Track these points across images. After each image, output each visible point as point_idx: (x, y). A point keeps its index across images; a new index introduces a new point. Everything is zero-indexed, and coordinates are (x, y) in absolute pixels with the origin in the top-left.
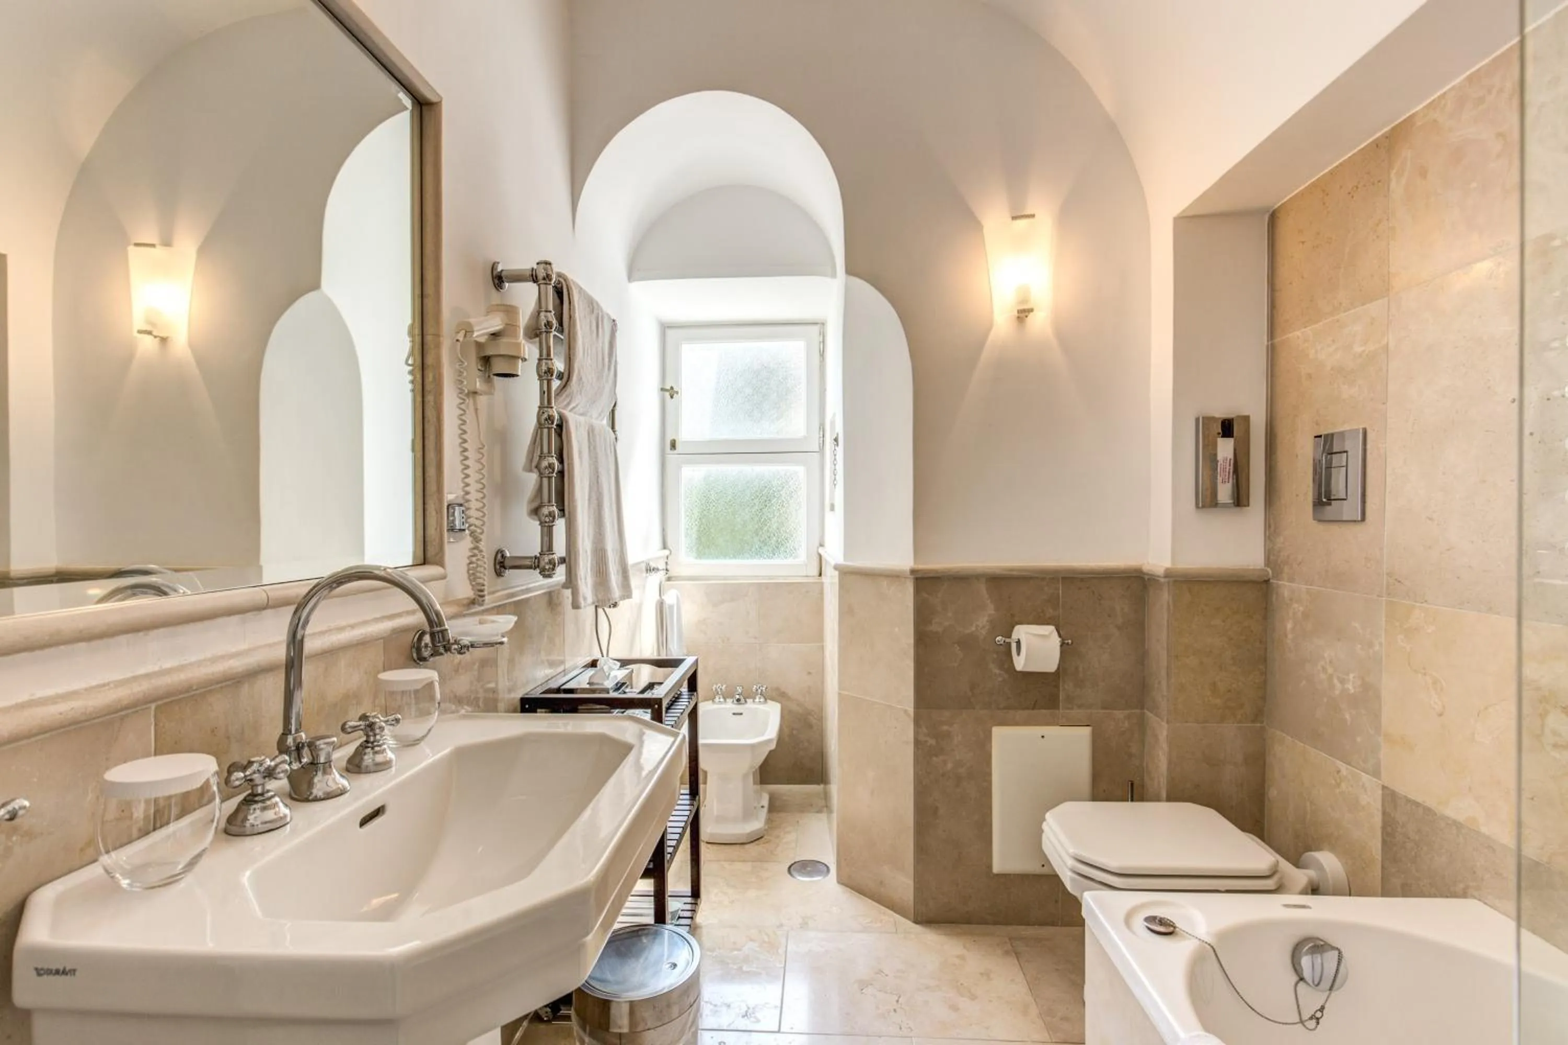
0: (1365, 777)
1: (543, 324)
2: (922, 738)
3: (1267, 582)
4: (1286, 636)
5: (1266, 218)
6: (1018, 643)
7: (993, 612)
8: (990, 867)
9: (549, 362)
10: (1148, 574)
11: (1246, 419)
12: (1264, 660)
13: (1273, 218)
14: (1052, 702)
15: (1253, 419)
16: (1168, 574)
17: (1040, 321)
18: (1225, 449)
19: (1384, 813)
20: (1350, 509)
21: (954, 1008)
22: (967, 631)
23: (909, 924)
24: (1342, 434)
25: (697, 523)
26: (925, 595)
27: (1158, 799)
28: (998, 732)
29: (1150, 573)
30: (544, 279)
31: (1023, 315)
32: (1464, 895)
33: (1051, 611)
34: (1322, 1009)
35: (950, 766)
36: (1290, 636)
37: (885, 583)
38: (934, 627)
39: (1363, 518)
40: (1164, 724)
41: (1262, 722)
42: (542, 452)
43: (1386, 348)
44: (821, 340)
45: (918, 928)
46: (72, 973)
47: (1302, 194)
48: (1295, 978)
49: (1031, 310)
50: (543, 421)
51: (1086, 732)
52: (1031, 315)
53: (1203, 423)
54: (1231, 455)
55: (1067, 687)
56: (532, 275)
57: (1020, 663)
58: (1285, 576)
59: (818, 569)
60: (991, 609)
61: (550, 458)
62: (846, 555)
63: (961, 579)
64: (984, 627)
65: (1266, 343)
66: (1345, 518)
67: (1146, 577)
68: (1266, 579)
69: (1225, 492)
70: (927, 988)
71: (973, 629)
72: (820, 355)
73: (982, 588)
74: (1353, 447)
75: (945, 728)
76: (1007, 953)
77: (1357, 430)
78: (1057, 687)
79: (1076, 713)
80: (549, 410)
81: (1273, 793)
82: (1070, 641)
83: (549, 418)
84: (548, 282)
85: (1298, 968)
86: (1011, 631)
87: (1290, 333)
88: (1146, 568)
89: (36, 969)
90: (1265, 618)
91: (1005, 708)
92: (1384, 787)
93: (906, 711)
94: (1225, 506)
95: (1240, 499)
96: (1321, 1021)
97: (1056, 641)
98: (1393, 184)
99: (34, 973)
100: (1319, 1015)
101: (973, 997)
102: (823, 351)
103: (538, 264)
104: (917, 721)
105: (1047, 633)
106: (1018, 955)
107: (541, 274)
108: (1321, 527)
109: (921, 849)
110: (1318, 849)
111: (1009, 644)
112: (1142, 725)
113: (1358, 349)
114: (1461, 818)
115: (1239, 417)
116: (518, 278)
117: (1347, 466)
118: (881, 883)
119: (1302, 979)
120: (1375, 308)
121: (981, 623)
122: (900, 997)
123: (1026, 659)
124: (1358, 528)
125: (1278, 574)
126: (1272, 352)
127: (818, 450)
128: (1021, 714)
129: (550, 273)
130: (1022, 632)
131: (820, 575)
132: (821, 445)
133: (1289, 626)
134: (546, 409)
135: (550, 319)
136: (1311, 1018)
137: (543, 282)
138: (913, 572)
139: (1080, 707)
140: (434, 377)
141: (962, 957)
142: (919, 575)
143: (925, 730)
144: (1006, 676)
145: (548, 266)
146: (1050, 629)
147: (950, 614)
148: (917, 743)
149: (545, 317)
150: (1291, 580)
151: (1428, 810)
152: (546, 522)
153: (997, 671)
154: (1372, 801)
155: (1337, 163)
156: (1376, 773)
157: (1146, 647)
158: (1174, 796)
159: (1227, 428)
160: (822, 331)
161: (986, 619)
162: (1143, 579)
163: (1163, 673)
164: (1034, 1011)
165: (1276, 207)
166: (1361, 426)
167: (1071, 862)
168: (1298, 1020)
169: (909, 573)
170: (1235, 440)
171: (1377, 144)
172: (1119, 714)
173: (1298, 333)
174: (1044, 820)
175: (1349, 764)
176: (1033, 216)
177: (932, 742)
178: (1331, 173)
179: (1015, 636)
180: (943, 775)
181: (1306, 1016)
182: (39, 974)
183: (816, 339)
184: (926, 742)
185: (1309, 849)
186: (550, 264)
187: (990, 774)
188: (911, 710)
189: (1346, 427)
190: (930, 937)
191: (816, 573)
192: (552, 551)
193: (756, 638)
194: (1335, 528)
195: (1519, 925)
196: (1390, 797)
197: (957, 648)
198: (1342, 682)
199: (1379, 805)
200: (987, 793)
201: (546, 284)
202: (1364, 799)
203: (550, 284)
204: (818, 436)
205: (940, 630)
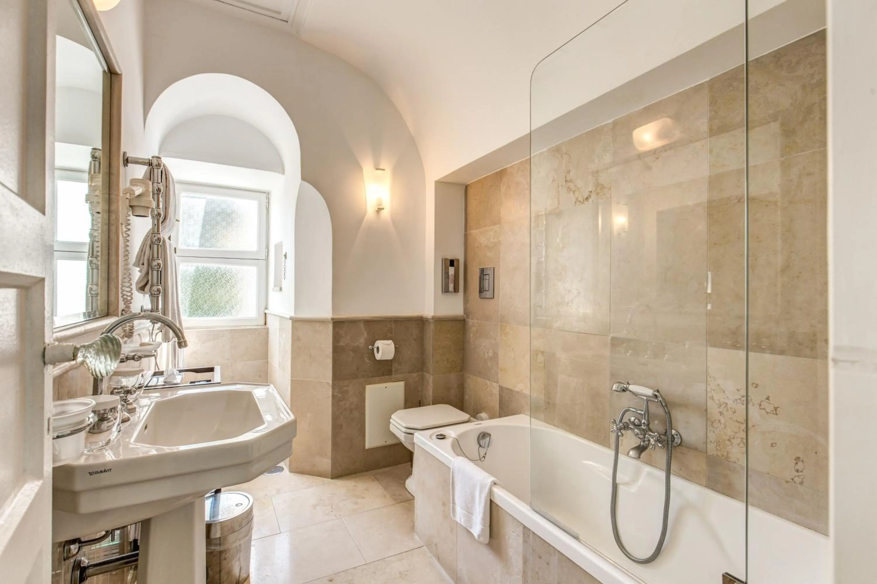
0: (494, 384)
1: (155, 189)
2: (335, 394)
3: (464, 320)
4: (470, 339)
5: (464, 187)
6: (378, 348)
7: (366, 336)
8: (364, 446)
9: (159, 209)
10: (425, 318)
11: (458, 260)
12: (464, 349)
13: (467, 187)
14: (389, 373)
15: (460, 260)
16: (433, 318)
17: (386, 214)
18: (452, 270)
19: (500, 394)
20: (488, 294)
21: (357, 504)
22: (356, 345)
23: (329, 480)
24: (487, 268)
25: (189, 296)
26: (338, 330)
27: (429, 405)
28: (369, 388)
29: (426, 318)
30: (156, 165)
31: (379, 210)
32: (520, 414)
33: (389, 334)
34: (486, 454)
35: (348, 405)
36: (472, 339)
37: (317, 325)
38: (342, 343)
39: (493, 298)
40: (432, 377)
41: (463, 372)
42: (153, 257)
43: (499, 242)
44: (268, 201)
45: (333, 481)
46: (109, 471)
47: (475, 182)
48: (478, 446)
49: (383, 209)
50: (154, 241)
51: (402, 383)
52: (382, 211)
53: (444, 260)
54: (453, 273)
55: (395, 366)
56: (149, 163)
57: (378, 356)
58: (470, 318)
59: (264, 320)
60: (365, 334)
61: (158, 260)
62: (295, 312)
63: (353, 322)
64: (362, 342)
65: (464, 233)
66: (487, 297)
67: (424, 319)
68: (464, 319)
69: (451, 287)
70: (343, 500)
71: (358, 344)
72: (267, 209)
73: (362, 326)
74: (490, 272)
75: (346, 388)
76: (373, 480)
77: (491, 267)
78: (391, 366)
79: (399, 376)
80: (158, 235)
81: (466, 397)
82: (397, 346)
83: (158, 240)
84: (159, 168)
85: (479, 442)
86: (375, 343)
87: (473, 230)
88: (424, 316)
89: (89, 473)
90: (464, 333)
91: (371, 377)
92: (499, 386)
93: (328, 383)
94: (451, 292)
95: (456, 290)
96: (486, 458)
97: (393, 346)
98: (502, 188)
99: (89, 474)
100: (485, 456)
101: (363, 498)
102: (268, 208)
103: (152, 157)
104: (334, 386)
105: (389, 343)
106: (378, 480)
107: (155, 162)
108: (482, 300)
109: (335, 444)
110: (481, 412)
111: (373, 349)
112: (422, 378)
113: (492, 240)
114: (519, 390)
115: (456, 259)
116: (137, 162)
117: (489, 279)
118: (314, 465)
119: (480, 446)
120: (496, 227)
121: (361, 341)
122: (332, 506)
123: (382, 355)
124: (491, 300)
125: (468, 317)
126: (466, 236)
127: (265, 259)
128: (377, 379)
129: (160, 163)
130: (379, 343)
131: (265, 324)
132: (267, 257)
133: (472, 335)
134: (156, 234)
135: (160, 187)
136: (483, 457)
137: (156, 167)
138: (332, 319)
139: (400, 373)
140: (116, 217)
141: (355, 486)
142: (335, 321)
143: (337, 390)
144: (372, 363)
145: (159, 159)
146: (390, 342)
147: (348, 338)
148: (333, 396)
149: (157, 185)
150: (472, 319)
151: (511, 390)
152: (155, 294)
153: (368, 361)
154: (496, 391)
155: (486, 176)
156: (497, 382)
157: (424, 347)
158: (435, 402)
159: (452, 263)
160: (268, 197)
161: (363, 339)
162: (423, 321)
163: (431, 357)
164: (388, 496)
165: (468, 184)
166: (493, 266)
167: (404, 430)
168: (479, 459)
169: (330, 320)
170: (455, 268)
171: (497, 173)
172: (415, 375)
173: (473, 231)
174: (391, 418)
175: (489, 380)
176: (384, 170)
177: (340, 395)
178: (485, 178)
179: (376, 345)
180: (345, 409)
181: (481, 457)
182: (91, 475)
183: (264, 200)
184: (337, 396)
185: (477, 414)
186: (160, 158)
187: (364, 406)
188: (330, 382)
189: (489, 266)
190: (339, 483)
191: (263, 323)
192: (158, 310)
193: (228, 360)
194: (485, 300)
195: (531, 417)
196: (501, 388)
197: (351, 352)
198: (488, 353)
199: (498, 392)
200: (363, 415)
201: (158, 169)
202: (494, 391)
203: (160, 169)
204: (265, 251)
205: (344, 345)
